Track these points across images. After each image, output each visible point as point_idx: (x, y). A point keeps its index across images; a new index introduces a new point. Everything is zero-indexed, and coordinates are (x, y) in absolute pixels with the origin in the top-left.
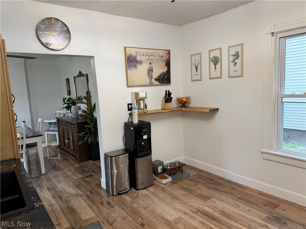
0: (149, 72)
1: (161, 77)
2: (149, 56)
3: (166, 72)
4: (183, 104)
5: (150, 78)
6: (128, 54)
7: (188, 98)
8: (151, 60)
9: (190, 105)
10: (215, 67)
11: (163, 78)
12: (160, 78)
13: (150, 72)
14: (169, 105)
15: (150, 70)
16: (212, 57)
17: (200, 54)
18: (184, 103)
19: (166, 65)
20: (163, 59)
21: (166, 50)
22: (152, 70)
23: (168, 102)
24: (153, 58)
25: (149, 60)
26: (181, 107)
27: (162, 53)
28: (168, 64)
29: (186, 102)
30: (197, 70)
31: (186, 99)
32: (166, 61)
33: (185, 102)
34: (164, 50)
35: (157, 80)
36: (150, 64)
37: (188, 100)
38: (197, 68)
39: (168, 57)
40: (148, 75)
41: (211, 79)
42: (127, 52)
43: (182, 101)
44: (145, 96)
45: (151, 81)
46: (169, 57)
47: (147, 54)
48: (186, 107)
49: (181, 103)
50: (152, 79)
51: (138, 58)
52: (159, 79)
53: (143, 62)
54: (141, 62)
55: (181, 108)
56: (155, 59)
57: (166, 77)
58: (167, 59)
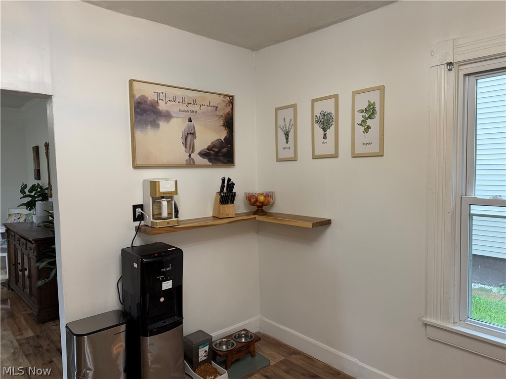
0: (186, 138)
1: (214, 149)
2: (188, 104)
3: (225, 139)
4: (258, 207)
5: (188, 150)
6: (137, 95)
7: (268, 196)
8: (192, 112)
9: (274, 210)
10: (325, 135)
11: (217, 153)
12: (212, 152)
13: (189, 138)
14: (229, 209)
15: (189, 135)
16: (317, 113)
17: (294, 106)
18: (260, 204)
19: (224, 125)
20: (218, 113)
21: (225, 96)
22: (193, 134)
23: (228, 204)
24: (196, 108)
25: (188, 113)
26: (254, 214)
27: (217, 101)
28: (229, 124)
29: (266, 202)
30: (287, 139)
31: (265, 196)
32: (226, 118)
33: (263, 204)
34: (221, 95)
35: (203, 154)
36: (190, 120)
37: (269, 199)
38: (287, 135)
39: (228, 109)
40: (185, 144)
41: (315, 157)
42: (135, 92)
43: (257, 200)
44: (174, 190)
45: (190, 156)
46: (232, 109)
47: (183, 99)
48: (264, 213)
49: (254, 204)
50: (193, 152)
51: (162, 106)
52: (209, 153)
53: (173, 115)
54: (168, 116)
55: (255, 216)
56: (199, 111)
57: (225, 150)
58: (228, 114)
